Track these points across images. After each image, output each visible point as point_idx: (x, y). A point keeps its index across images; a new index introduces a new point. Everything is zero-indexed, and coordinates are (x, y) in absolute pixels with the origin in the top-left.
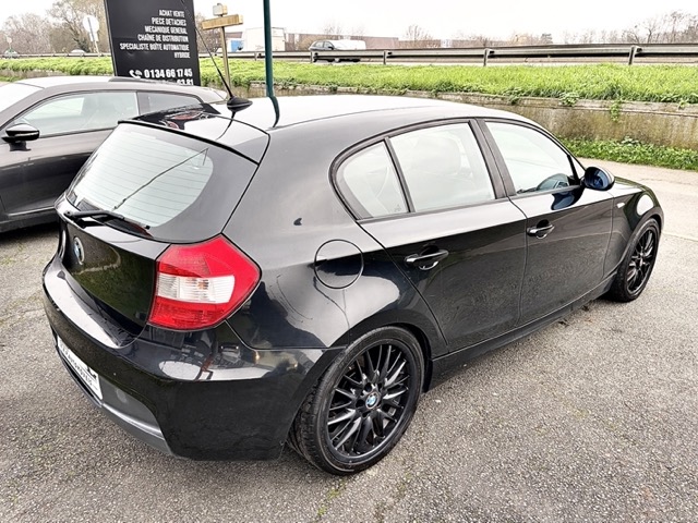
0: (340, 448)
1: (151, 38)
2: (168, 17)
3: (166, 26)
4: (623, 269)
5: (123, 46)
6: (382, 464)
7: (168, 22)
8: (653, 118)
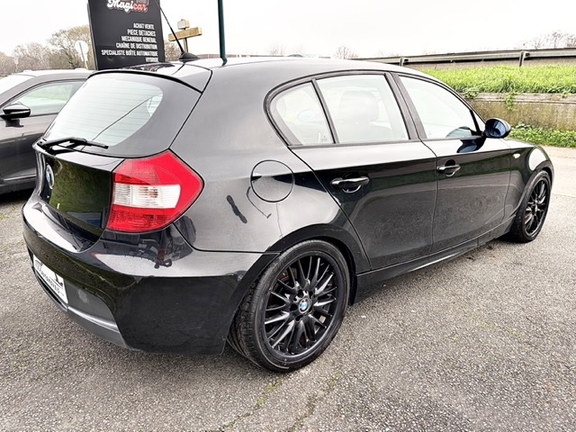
0: (276, 348)
1: (127, 46)
2: (141, 29)
3: (139, 36)
4: (520, 214)
5: (104, 52)
6: (314, 365)
8: (541, 107)
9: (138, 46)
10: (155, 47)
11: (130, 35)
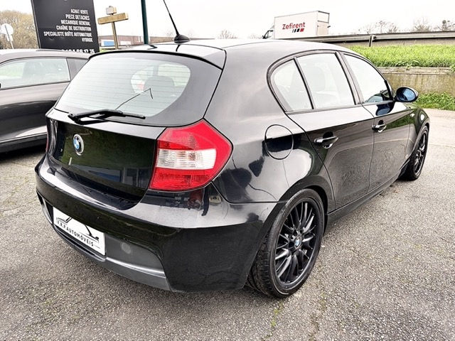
1: (65, 28)
2: (77, 14)
3: (76, 20)
4: (412, 158)
5: (46, 34)
7: (77, 17)
8: (391, 77)
9: (75, 28)
10: (90, 29)
11: (68, 19)
